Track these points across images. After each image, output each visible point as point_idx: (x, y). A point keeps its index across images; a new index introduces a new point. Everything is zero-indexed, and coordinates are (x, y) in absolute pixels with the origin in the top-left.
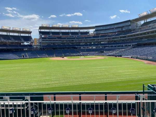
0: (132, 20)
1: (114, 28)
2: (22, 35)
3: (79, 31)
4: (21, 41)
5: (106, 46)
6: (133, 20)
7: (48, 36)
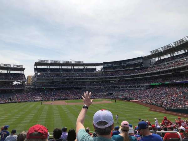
4: (10, 80)
5: (115, 86)
6: (146, 57)
7: (45, 74)
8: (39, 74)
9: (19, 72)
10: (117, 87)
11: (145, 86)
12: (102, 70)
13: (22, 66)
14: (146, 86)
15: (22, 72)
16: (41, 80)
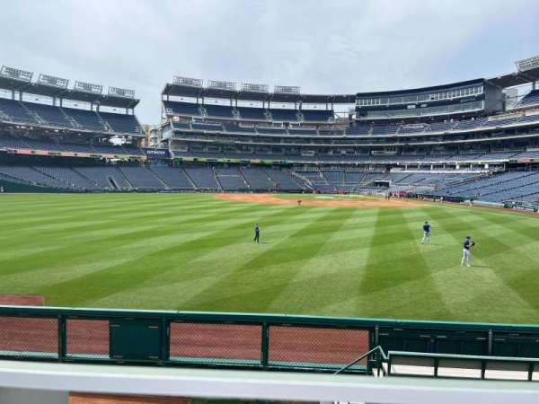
0: (490, 80)
1: (424, 105)
2: (104, 109)
3: (298, 108)
4: (103, 130)
5: (391, 162)
6: (495, 80)
7: (194, 121)
8: (176, 119)
9: (122, 111)
10: (395, 166)
11: (487, 166)
12: (350, 116)
13: (133, 92)
14: (490, 165)
15: (130, 112)
16: (196, 138)
